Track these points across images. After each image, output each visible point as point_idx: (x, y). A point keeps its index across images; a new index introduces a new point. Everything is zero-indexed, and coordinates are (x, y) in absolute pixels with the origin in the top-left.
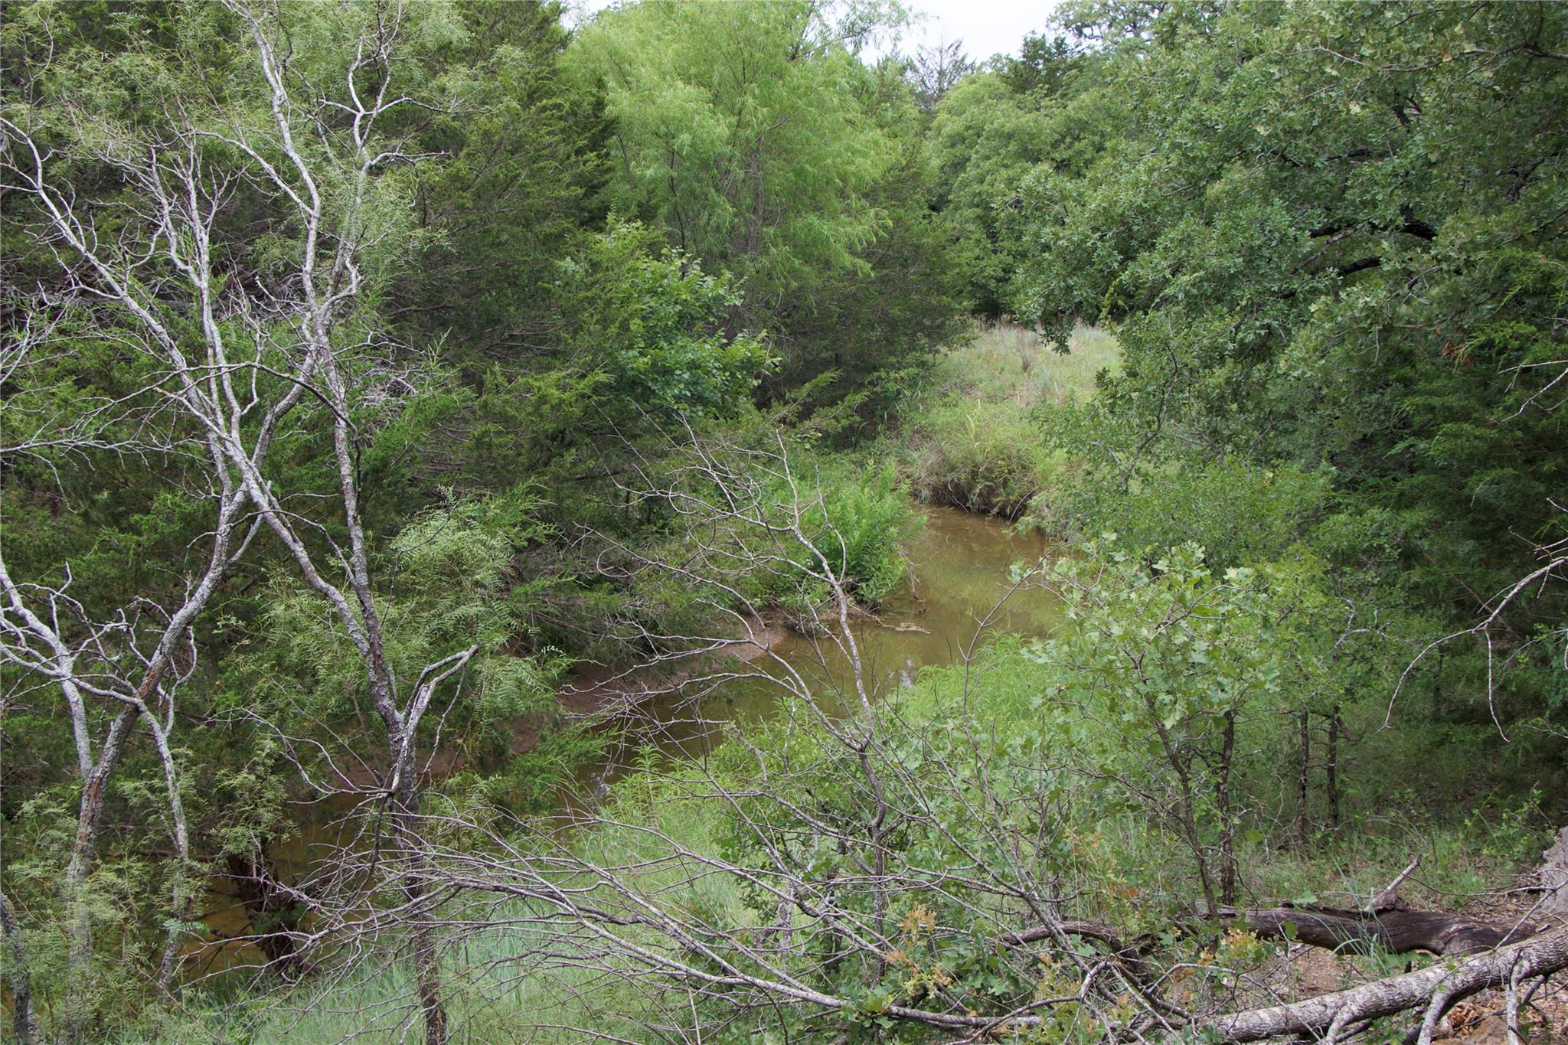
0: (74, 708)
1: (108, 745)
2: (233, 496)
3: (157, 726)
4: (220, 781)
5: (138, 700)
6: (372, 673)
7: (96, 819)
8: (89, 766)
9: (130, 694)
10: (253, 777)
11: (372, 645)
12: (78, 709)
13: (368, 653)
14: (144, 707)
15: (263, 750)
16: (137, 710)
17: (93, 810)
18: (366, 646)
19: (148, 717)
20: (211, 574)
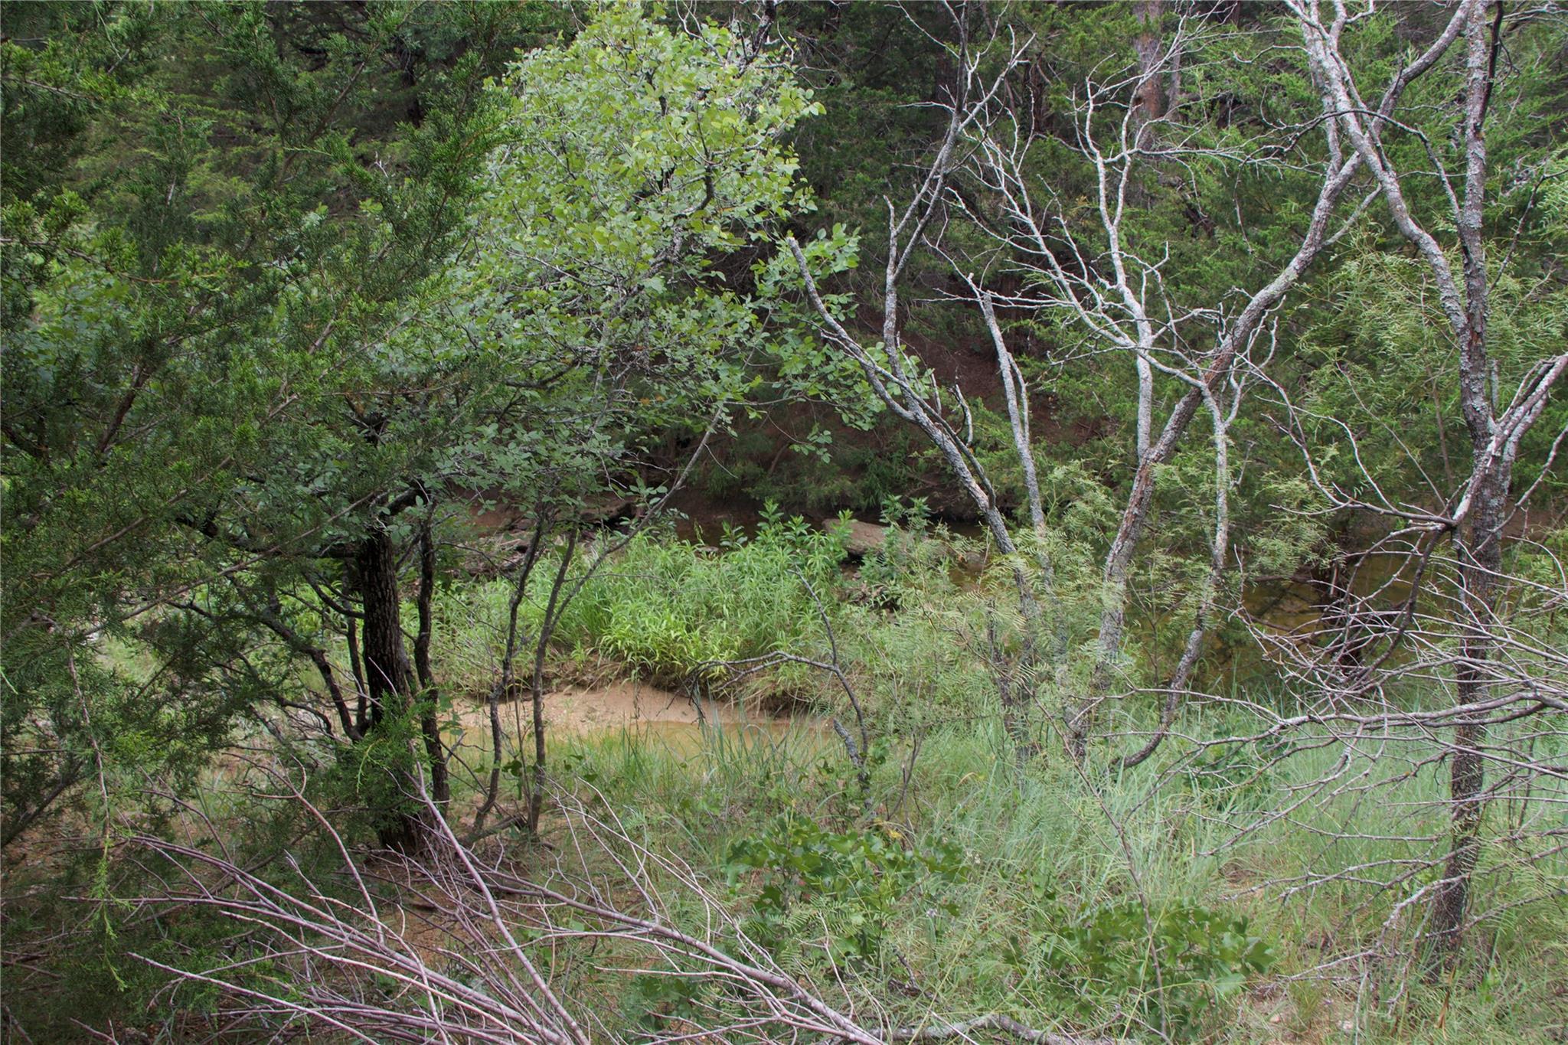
0: (1142, 384)
1: (1167, 428)
2: (1340, 169)
3: (1217, 414)
4: (1268, 483)
5: (1202, 384)
6: (1464, 359)
7: (1144, 502)
8: (1145, 447)
9: (1196, 377)
10: (1305, 486)
11: (1470, 317)
12: (1146, 385)
13: (1463, 330)
14: (1207, 392)
15: (1323, 458)
16: (1199, 391)
17: (1142, 492)
18: (1463, 319)
19: (1210, 402)
20: (1301, 255)
